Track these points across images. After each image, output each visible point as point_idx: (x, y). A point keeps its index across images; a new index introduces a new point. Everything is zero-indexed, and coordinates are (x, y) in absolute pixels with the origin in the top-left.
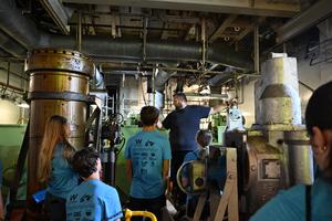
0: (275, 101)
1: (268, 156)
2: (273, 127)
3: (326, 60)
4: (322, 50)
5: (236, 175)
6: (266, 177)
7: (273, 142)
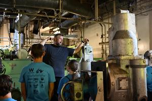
0: (123, 41)
1: (121, 76)
2: (123, 58)
3: (141, 13)
4: (139, 7)
5: (103, 89)
6: (120, 89)
7: (123, 67)
